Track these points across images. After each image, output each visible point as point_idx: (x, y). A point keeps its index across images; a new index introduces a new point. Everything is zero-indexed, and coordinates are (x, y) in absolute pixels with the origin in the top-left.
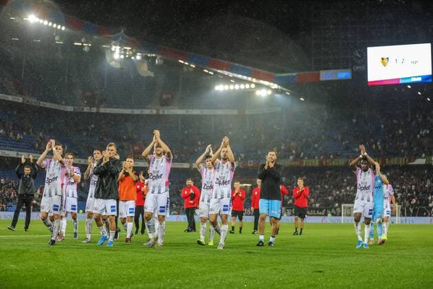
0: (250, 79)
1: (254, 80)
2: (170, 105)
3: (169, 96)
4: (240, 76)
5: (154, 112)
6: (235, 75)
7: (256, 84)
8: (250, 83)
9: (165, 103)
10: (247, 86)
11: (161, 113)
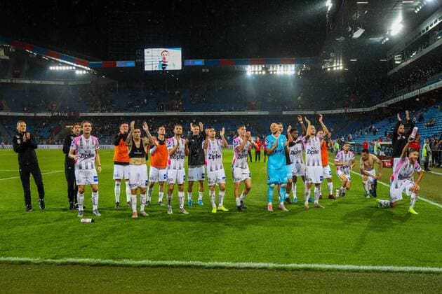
0: (72, 64)
1: (75, 65)
2: (19, 77)
3: (18, 71)
4: (66, 62)
5: (9, 81)
6: (63, 61)
7: (76, 67)
8: (73, 66)
9: (17, 76)
10: (71, 68)
11: (14, 81)
